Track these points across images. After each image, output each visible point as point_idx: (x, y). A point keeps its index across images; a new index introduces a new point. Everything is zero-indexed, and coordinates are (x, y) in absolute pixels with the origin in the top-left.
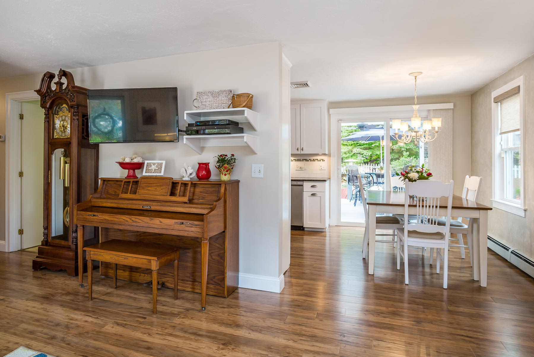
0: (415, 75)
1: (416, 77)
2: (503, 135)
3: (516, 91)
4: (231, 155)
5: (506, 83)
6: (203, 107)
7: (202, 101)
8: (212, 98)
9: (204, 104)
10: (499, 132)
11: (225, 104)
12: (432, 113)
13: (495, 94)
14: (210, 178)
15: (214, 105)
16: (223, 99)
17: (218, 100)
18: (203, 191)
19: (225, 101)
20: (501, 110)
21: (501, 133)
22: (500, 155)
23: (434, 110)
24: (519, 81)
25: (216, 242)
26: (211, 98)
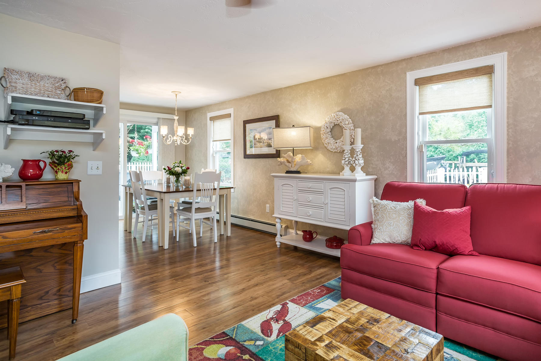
0: (176, 93)
1: (176, 95)
2: (214, 142)
3: (229, 116)
4: (69, 151)
5: (219, 110)
6: (12, 89)
7: (10, 80)
8: (28, 81)
9: (13, 84)
10: (212, 140)
11: (50, 91)
12: (161, 121)
13: (210, 115)
14: (42, 178)
15: (32, 90)
16: (47, 85)
17: (38, 85)
18: (43, 193)
19: (51, 89)
20: (213, 126)
21: (213, 141)
22: (213, 155)
23: (163, 118)
24: (230, 111)
25: (62, 249)
26: (26, 80)
